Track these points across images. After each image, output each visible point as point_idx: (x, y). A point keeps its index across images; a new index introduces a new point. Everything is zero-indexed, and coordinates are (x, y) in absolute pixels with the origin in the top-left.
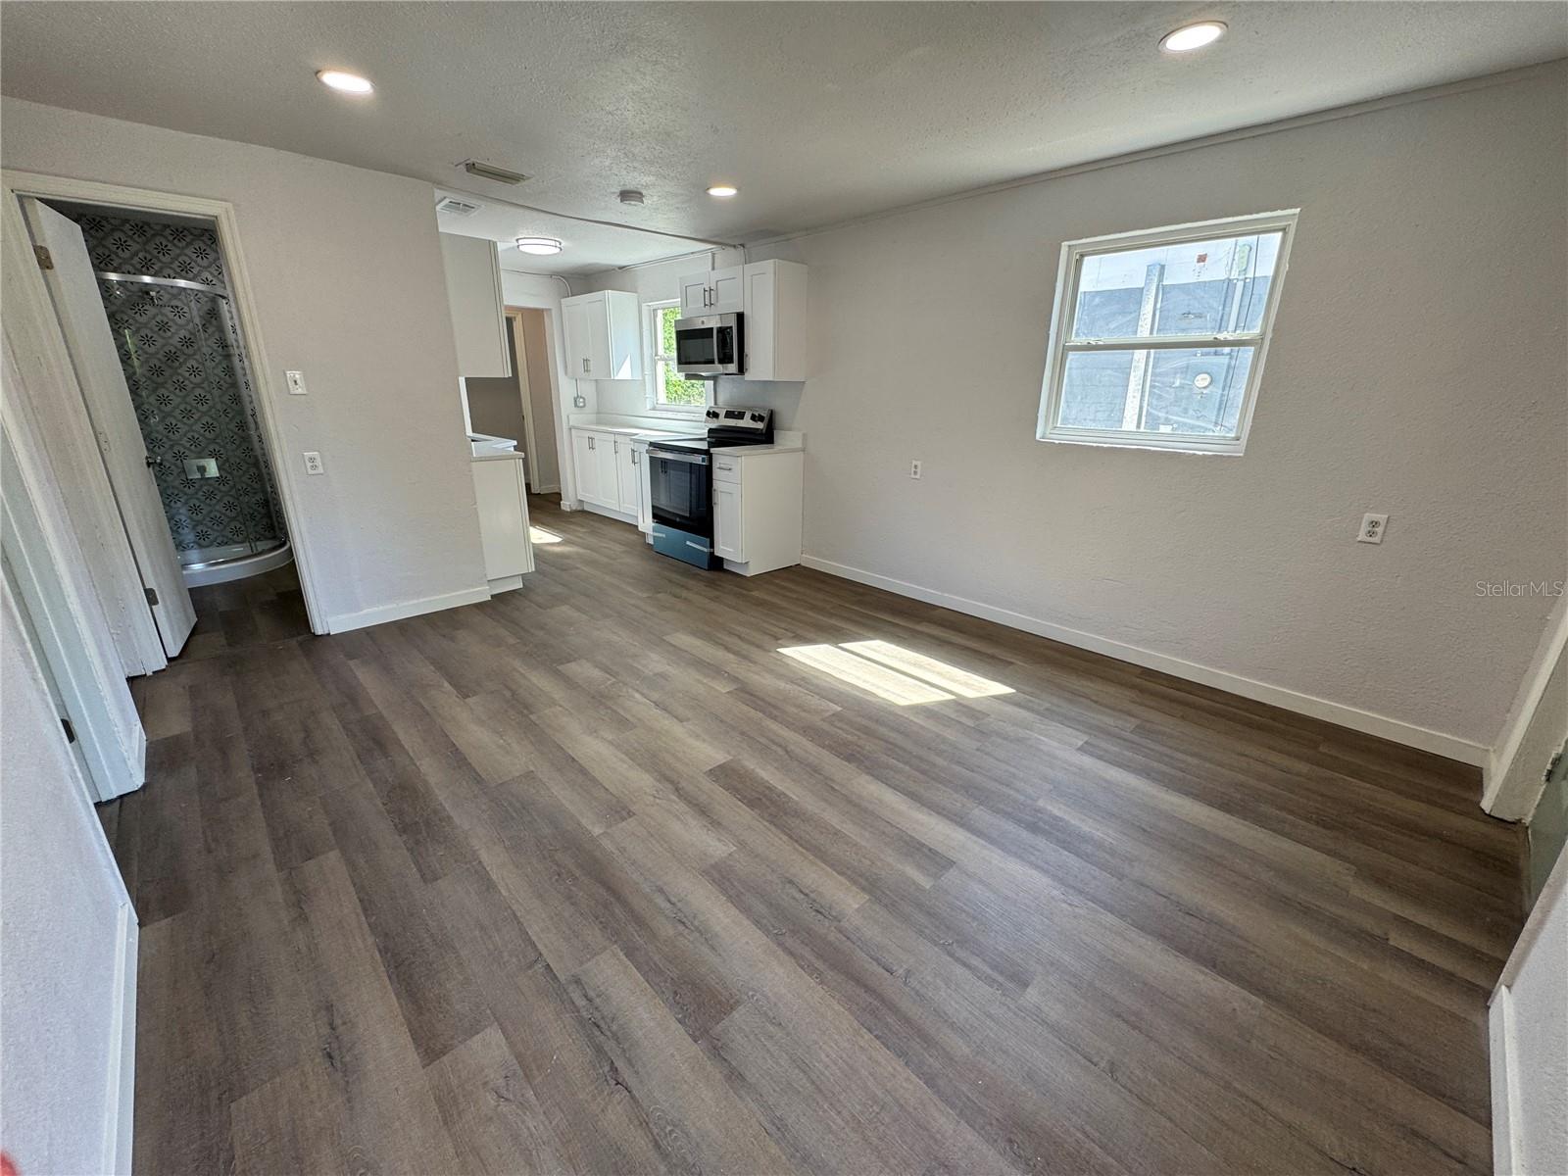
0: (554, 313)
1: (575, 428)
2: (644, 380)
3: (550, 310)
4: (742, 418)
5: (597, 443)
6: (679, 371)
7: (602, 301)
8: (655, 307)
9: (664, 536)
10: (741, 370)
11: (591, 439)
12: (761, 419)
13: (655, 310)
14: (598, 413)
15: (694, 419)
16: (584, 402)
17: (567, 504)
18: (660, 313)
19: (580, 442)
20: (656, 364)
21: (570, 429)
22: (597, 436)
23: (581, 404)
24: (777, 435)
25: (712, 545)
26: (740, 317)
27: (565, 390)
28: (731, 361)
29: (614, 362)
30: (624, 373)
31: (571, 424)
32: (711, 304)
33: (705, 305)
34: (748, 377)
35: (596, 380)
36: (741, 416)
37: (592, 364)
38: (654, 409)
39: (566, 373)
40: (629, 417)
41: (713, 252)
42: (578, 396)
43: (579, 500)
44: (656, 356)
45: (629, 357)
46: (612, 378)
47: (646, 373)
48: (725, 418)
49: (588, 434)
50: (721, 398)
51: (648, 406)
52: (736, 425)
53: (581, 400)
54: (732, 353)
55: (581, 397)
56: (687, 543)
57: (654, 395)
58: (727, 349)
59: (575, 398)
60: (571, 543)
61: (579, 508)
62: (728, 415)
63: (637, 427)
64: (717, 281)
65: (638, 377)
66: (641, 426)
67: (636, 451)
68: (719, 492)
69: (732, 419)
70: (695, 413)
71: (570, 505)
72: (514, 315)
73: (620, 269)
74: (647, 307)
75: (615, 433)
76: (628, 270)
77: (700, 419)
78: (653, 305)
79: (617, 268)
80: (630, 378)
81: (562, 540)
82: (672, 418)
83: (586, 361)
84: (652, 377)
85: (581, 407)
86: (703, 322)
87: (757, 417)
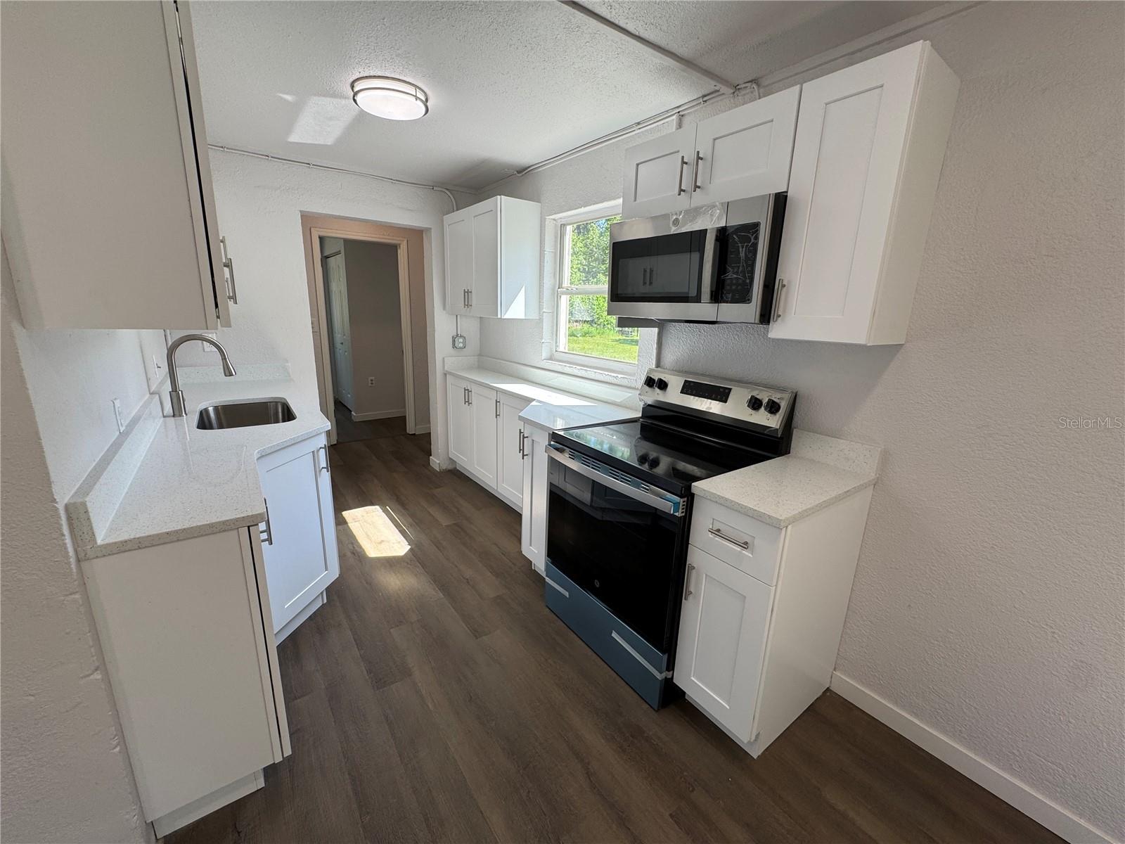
1: (451, 374)
2: (541, 320)
4: (726, 402)
5: (474, 399)
6: (609, 313)
7: (493, 212)
8: (563, 222)
9: (567, 594)
10: (766, 316)
11: (467, 391)
12: (773, 408)
13: (563, 226)
14: (480, 355)
15: (615, 381)
16: (464, 343)
17: (437, 462)
18: (569, 228)
19: (455, 394)
20: (558, 297)
21: (445, 374)
22: (474, 388)
23: (461, 345)
24: (800, 441)
25: (671, 666)
26: (780, 202)
27: (442, 326)
28: (742, 296)
29: (503, 295)
30: (515, 309)
31: (446, 368)
32: (697, 187)
33: (681, 190)
34: (777, 331)
35: (481, 317)
36: (721, 394)
37: (474, 300)
38: (551, 358)
39: (444, 308)
40: (518, 365)
41: (680, 113)
42: (457, 335)
43: (450, 459)
44: (559, 288)
45: (523, 289)
46: (499, 316)
47: (544, 310)
48: (681, 393)
49: (465, 385)
50: (670, 357)
51: (545, 355)
52: (711, 411)
53: (461, 340)
54: (748, 281)
55: (461, 336)
56: (613, 635)
57: (553, 340)
58: (737, 273)
59: (453, 337)
60: (420, 563)
61: (450, 467)
62: (690, 388)
63: (529, 381)
64: (715, 140)
65: (534, 315)
66: (534, 380)
67: (527, 437)
68: (704, 575)
69: (697, 398)
70: (623, 376)
71: (439, 464)
72: (399, 242)
73: (519, 172)
74: (552, 221)
75: (498, 390)
76: (531, 172)
77: (625, 382)
78: (561, 218)
79: (515, 172)
80: (523, 317)
81: (411, 550)
82: (580, 375)
83: (467, 293)
84: (553, 316)
85: (461, 348)
86: (676, 222)
87: (764, 404)
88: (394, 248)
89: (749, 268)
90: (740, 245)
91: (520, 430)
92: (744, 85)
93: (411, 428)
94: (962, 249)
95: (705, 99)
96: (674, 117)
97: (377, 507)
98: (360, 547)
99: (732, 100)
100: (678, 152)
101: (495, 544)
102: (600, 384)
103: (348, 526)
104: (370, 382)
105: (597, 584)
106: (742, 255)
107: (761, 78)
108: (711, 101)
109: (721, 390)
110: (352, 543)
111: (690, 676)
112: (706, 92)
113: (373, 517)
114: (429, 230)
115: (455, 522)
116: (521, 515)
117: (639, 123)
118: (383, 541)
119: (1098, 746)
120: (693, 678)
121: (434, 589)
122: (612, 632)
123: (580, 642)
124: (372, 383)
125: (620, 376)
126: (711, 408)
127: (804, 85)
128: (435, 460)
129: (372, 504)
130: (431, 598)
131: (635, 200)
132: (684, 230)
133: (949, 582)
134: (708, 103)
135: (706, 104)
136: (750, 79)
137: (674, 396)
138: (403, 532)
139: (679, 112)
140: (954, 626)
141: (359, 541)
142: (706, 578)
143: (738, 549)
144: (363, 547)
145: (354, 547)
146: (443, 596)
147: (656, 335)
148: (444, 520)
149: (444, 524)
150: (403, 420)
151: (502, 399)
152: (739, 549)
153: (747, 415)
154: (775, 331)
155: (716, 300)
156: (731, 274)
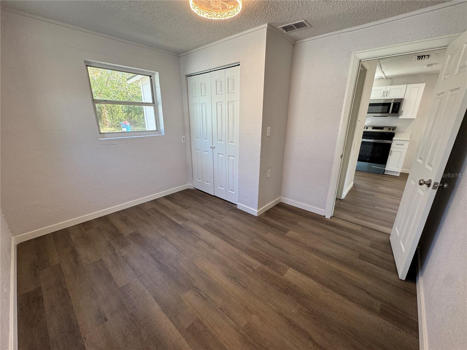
12: (393, 129)
24: (397, 134)
32: (386, 96)
33: (383, 96)
36: (382, 128)
48: (372, 129)
54: (398, 110)
62: (374, 128)
64: (390, 89)
69: (376, 130)
86: (383, 101)
87: (391, 129)
90: (397, 105)
100: (382, 90)
106: (397, 107)
126: (381, 131)
132: (385, 102)
137: (370, 130)
153: (388, 131)
154: (400, 117)
155: (391, 113)
156: (395, 109)
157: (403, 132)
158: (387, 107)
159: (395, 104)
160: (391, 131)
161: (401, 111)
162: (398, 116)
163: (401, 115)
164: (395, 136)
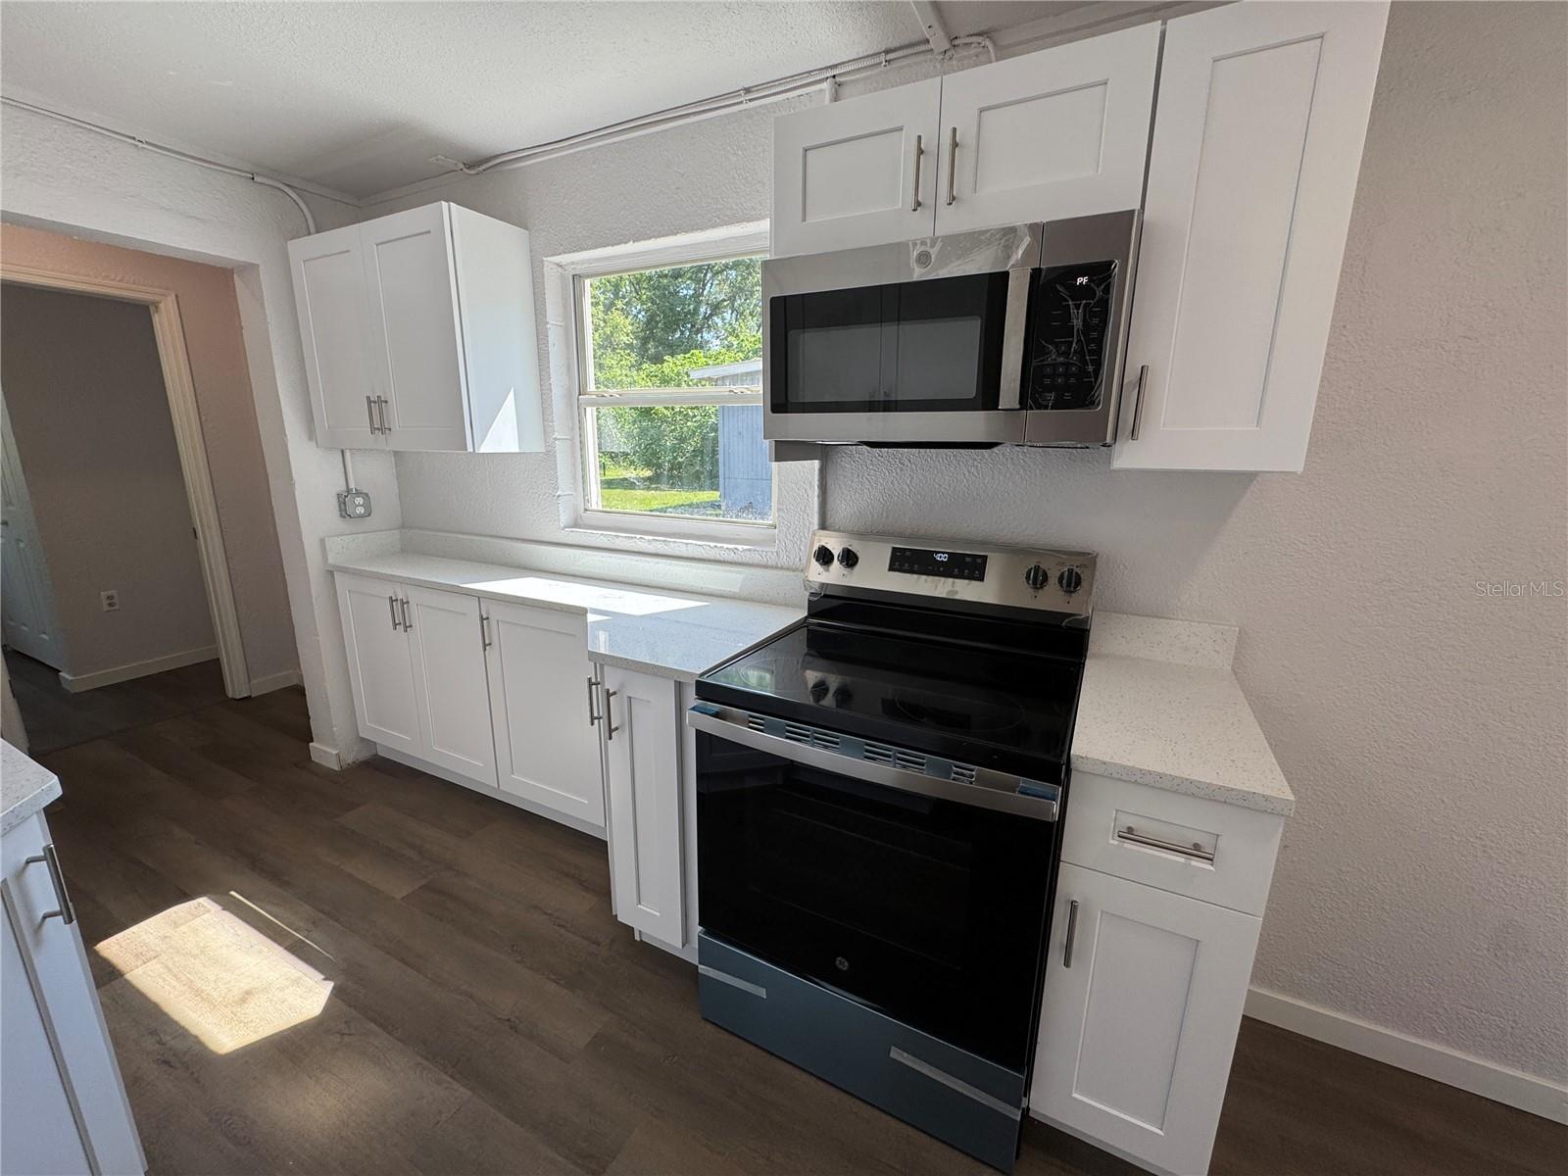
0: (267, 280)
1: (344, 570)
2: (550, 454)
3: (253, 267)
4: (981, 579)
5: (416, 615)
7: (435, 237)
8: (579, 270)
11: (398, 602)
12: (1072, 582)
13: (577, 278)
14: (403, 526)
15: (731, 557)
16: (367, 505)
17: (330, 749)
19: (363, 610)
20: (581, 411)
21: (331, 573)
22: (414, 596)
23: (360, 510)
24: (1104, 629)
27: (310, 474)
28: (1079, 396)
29: (473, 407)
30: (501, 435)
31: (331, 561)
33: (917, 203)
36: (970, 567)
37: (395, 415)
38: (576, 524)
39: (311, 435)
40: (504, 542)
41: (838, 79)
42: (349, 491)
43: (363, 740)
44: (580, 394)
45: (511, 395)
46: (470, 449)
47: (556, 435)
48: (890, 570)
49: (388, 591)
50: (844, 508)
51: (564, 518)
52: (957, 597)
53: (359, 500)
54: (1090, 368)
55: (358, 493)
56: (893, 1055)
57: (575, 490)
58: (1066, 354)
59: (339, 496)
60: (373, 1020)
61: (364, 755)
62: (904, 560)
63: (540, 571)
64: (982, 110)
65: (537, 447)
66: (550, 567)
67: (615, 693)
68: (1099, 913)
69: (924, 577)
70: (746, 547)
71: (338, 755)
72: (157, 298)
73: (470, 166)
74: (554, 266)
75: (481, 596)
76: (498, 169)
77: (756, 558)
78: (573, 263)
79: (462, 166)
80: (515, 449)
81: (336, 993)
82: (653, 551)
83: (377, 405)
84: (573, 446)
85: (360, 516)
86: (924, 259)
87: (1053, 580)
88: (140, 314)
89: (1093, 346)
90: (1070, 303)
91: (590, 679)
92: (968, 40)
93: (237, 685)
94: (1344, 327)
95: (891, 56)
96: (825, 85)
97: (203, 900)
98: (182, 1033)
99: (938, 65)
100: (900, 129)
101: (536, 907)
102: (693, 564)
103: (127, 982)
104: (105, 602)
105: (842, 964)
106: (1077, 323)
107: (996, 30)
108: (905, 62)
109: (968, 559)
110: (153, 1033)
111: (1071, 1093)
112: (896, 44)
113: (195, 931)
114: (250, 268)
115: (424, 882)
116: (605, 843)
117: (748, 90)
118: (248, 993)
119: (1544, 977)
120: (1075, 1095)
121: (438, 1082)
122: (890, 1051)
123: (805, 1077)
124: (110, 605)
125: (740, 547)
126: (956, 592)
127: (1169, 22)
128: (329, 750)
129: (184, 896)
130: (440, 1112)
131: (804, 220)
132: (944, 273)
133: (1342, 803)
134: (894, 65)
135: (888, 67)
136: (983, 28)
137: (876, 576)
138: (297, 949)
139: (834, 77)
140: (1350, 862)
141: (176, 1016)
142: (1101, 916)
143: (1180, 859)
144: (194, 1031)
145: (160, 1042)
146: (470, 1093)
147: (817, 472)
148: (398, 887)
149: (398, 896)
150: (211, 671)
151: (496, 612)
152: (1182, 860)
153: (1023, 598)
154: (1128, 457)
155: (1024, 404)
156: (1053, 357)
157: (1157, 614)
158: (971, 330)
159: (1047, 287)
160: (1051, 600)
161: (1131, 375)
162: (1098, 438)
163: (1133, 434)
164: (1092, 648)
